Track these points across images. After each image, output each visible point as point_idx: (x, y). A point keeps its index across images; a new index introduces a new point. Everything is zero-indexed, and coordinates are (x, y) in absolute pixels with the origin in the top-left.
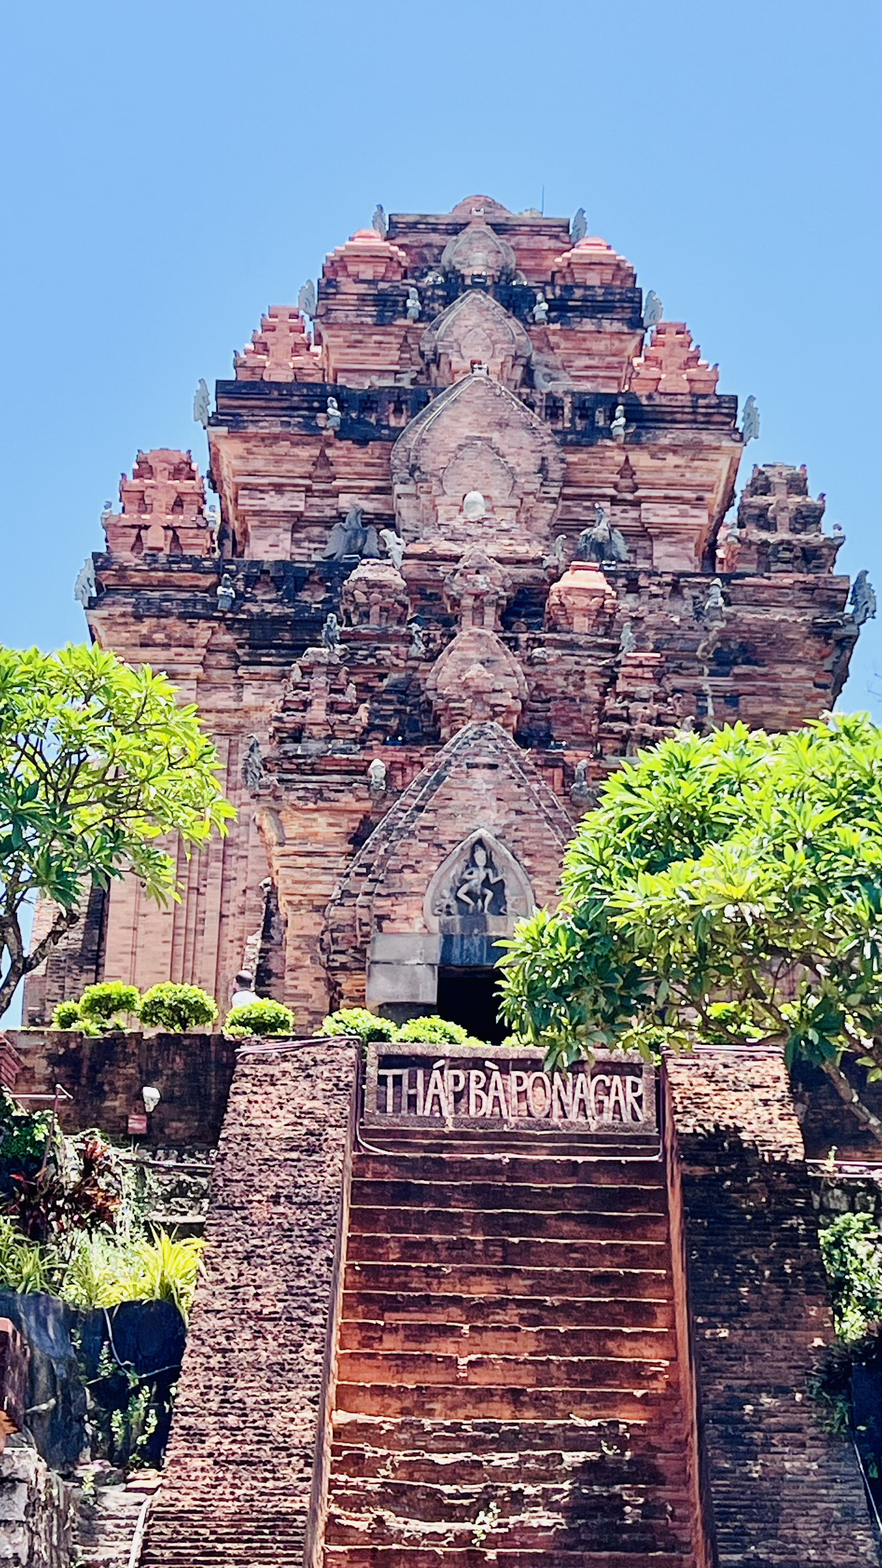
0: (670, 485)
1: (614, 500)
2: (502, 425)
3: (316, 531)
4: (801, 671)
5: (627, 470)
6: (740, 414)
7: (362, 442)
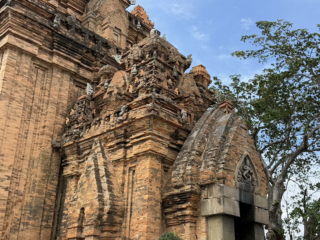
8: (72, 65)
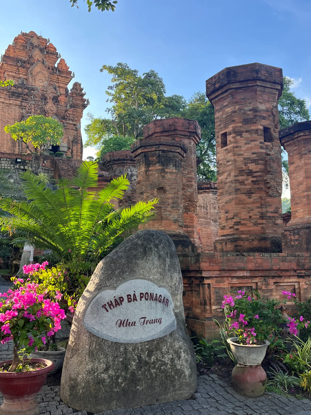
0: (63, 81)
1: (56, 82)
2: (43, 70)
3: (16, 79)
4: (80, 110)
5: (58, 78)
6: (72, 74)
7: (24, 68)
8: (19, 102)
